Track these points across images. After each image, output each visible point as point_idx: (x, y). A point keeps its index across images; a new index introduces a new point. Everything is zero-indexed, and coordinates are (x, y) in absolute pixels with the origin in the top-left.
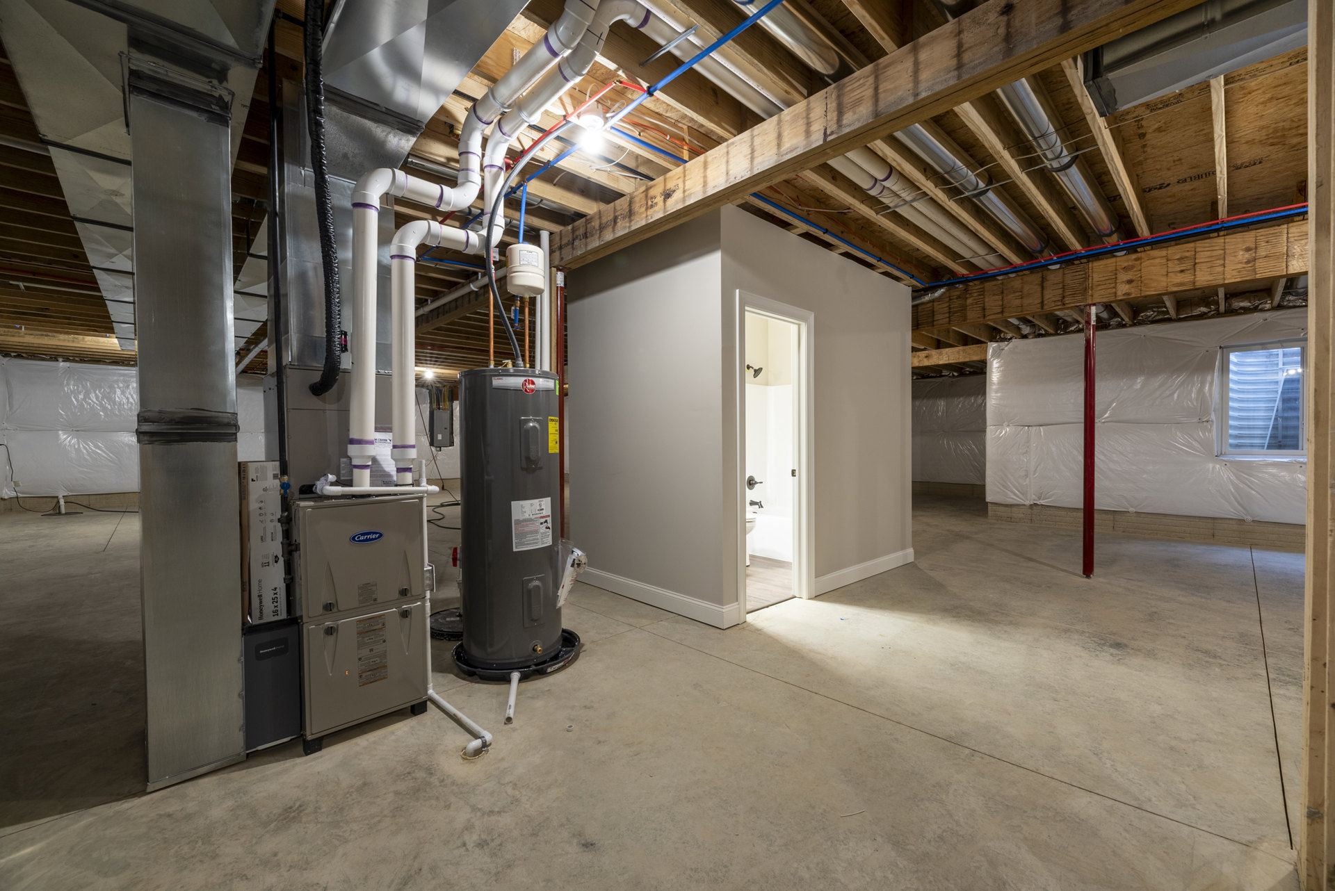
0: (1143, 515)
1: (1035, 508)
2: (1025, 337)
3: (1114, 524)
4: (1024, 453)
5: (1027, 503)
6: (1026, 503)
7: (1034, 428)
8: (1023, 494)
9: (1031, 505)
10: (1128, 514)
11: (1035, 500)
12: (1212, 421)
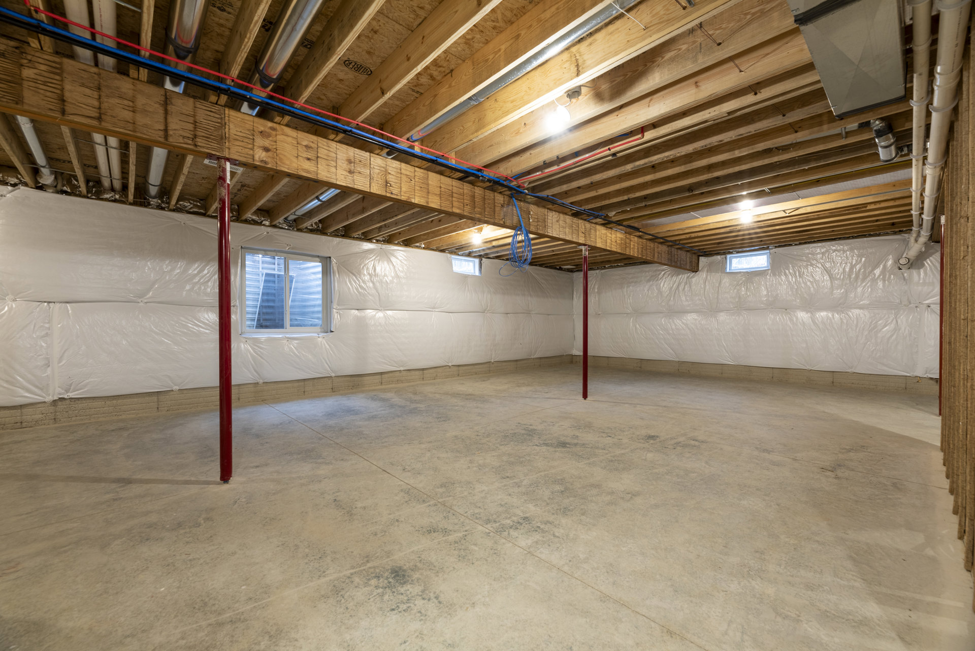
0: (185, 392)
1: (60, 403)
2: (41, 188)
3: (158, 405)
4: (43, 337)
5: (49, 399)
6: (46, 400)
7: (58, 305)
8: (41, 389)
9: (55, 401)
10: (172, 393)
11: (60, 394)
12: (237, 306)
